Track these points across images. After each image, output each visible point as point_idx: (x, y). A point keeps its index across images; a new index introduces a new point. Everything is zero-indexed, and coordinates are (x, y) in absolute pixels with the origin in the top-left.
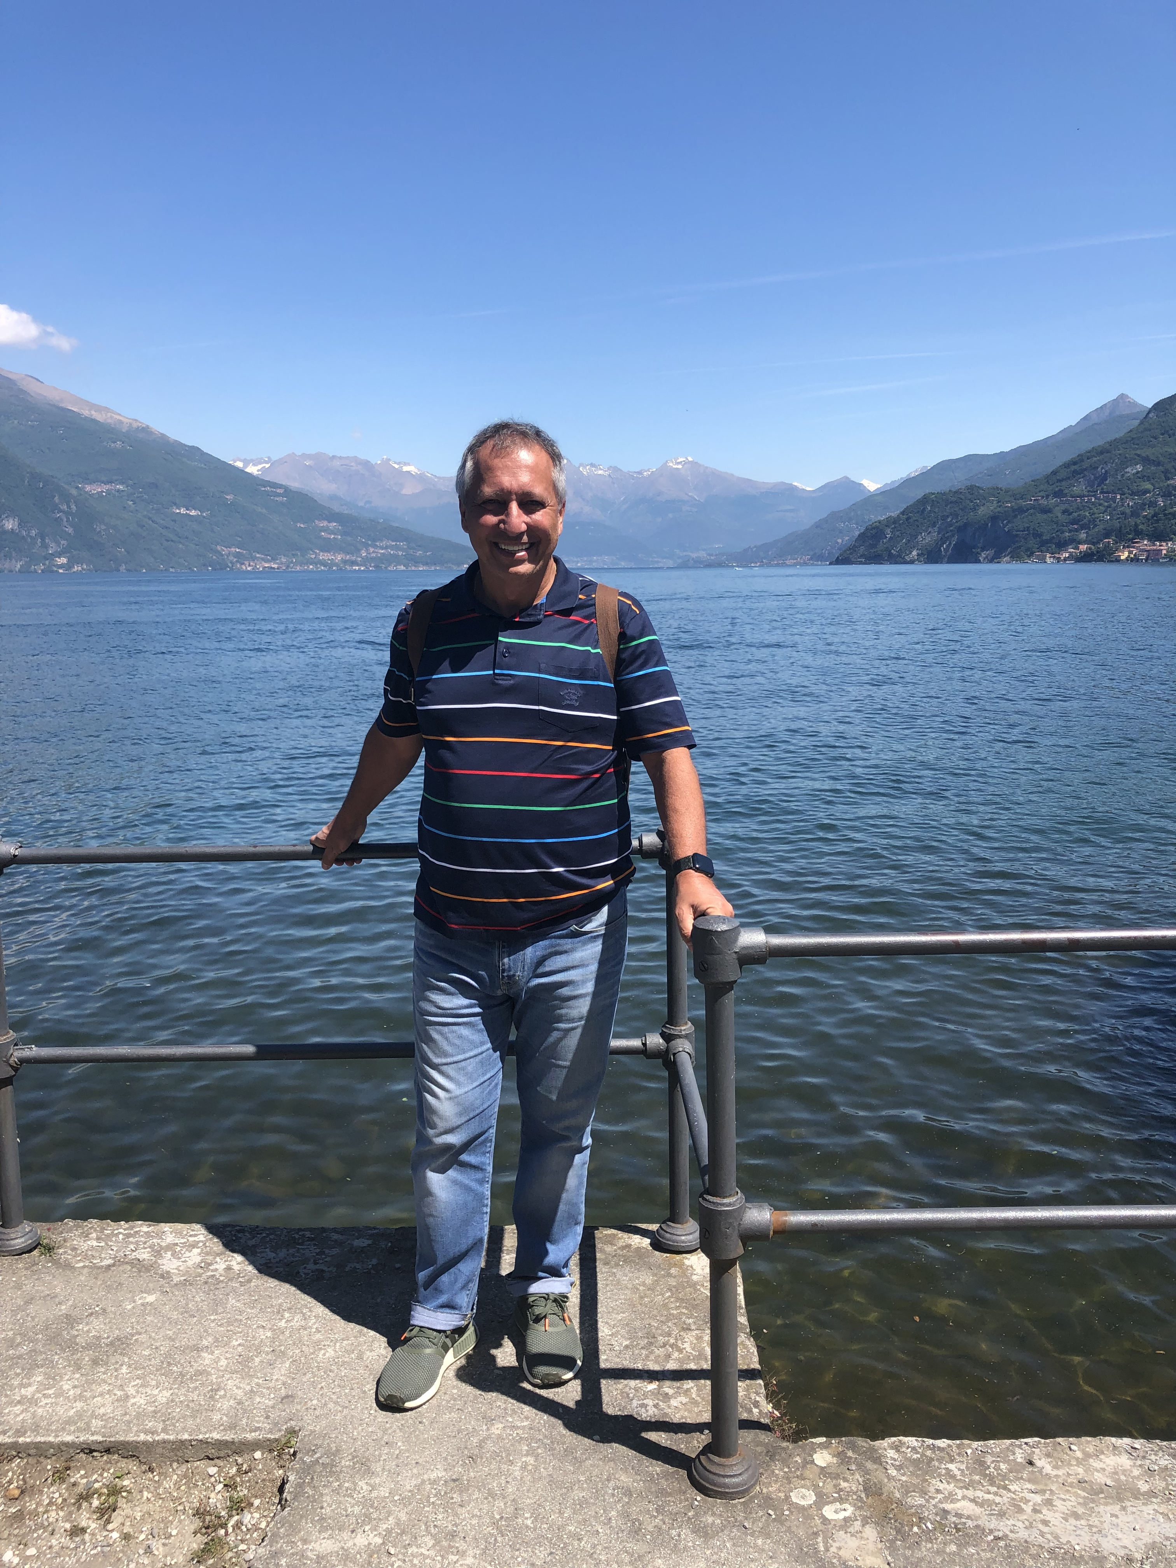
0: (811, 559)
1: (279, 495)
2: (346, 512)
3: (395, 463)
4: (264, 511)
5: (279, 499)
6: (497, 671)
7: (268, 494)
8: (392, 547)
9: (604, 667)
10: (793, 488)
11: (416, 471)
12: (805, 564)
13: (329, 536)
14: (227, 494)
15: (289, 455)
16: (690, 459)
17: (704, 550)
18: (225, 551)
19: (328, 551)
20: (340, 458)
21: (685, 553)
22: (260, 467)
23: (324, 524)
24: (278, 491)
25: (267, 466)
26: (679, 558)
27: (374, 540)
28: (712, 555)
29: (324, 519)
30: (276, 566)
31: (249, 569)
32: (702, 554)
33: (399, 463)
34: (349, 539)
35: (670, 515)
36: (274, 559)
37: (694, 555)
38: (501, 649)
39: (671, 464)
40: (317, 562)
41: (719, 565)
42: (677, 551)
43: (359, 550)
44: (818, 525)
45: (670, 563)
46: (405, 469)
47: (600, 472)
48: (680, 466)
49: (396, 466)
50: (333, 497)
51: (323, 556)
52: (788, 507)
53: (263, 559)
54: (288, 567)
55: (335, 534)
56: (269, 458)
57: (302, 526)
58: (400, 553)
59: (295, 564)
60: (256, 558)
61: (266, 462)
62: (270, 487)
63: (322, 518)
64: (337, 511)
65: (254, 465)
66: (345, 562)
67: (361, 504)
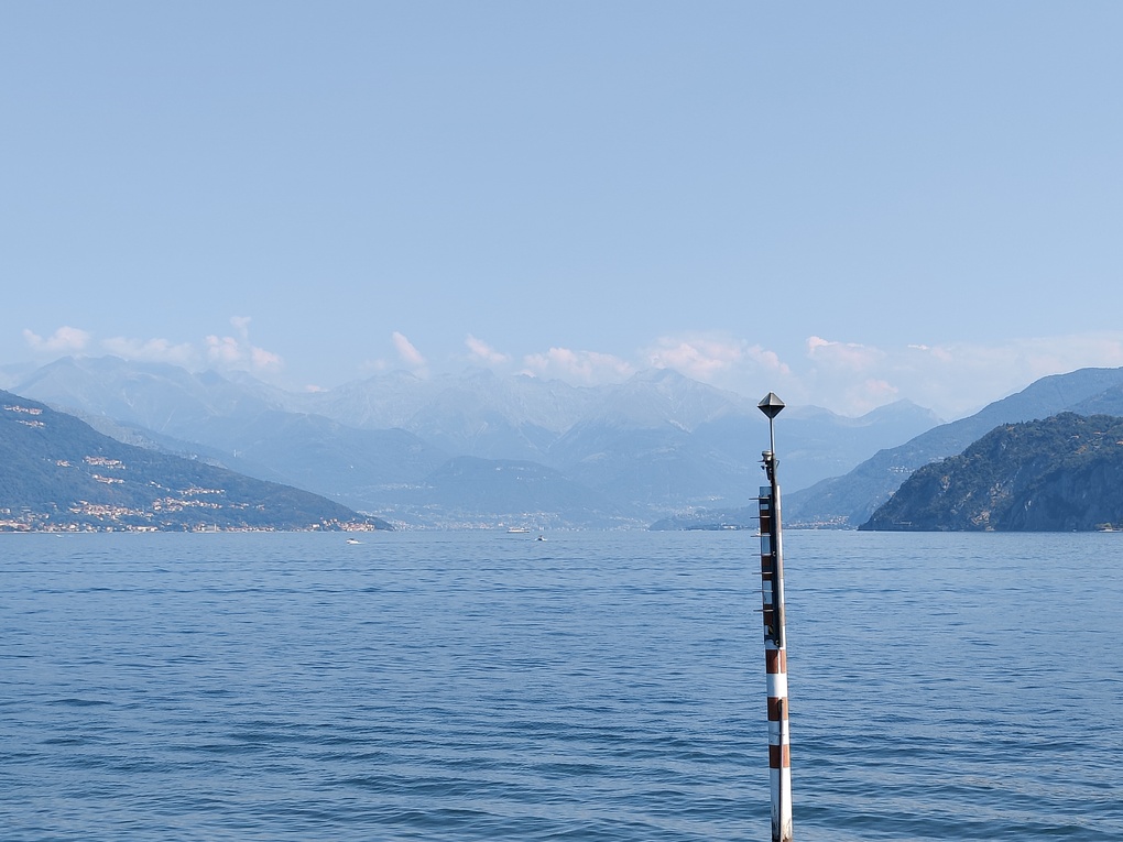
1: (34, 418)
5: (35, 424)
7: (16, 416)
8: (202, 498)
13: (105, 480)
17: (691, 504)
19: (102, 503)
21: (663, 509)
23: (101, 461)
24: (33, 412)
27: (175, 486)
28: (703, 512)
29: (100, 455)
30: (16, 525)
32: (688, 511)
34: (136, 484)
37: (678, 513)
40: (81, 520)
43: (149, 502)
51: (93, 511)
54: (35, 527)
55: (115, 477)
57: (65, 465)
58: (215, 506)
59: (48, 523)
63: (96, 452)
66: (126, 519)
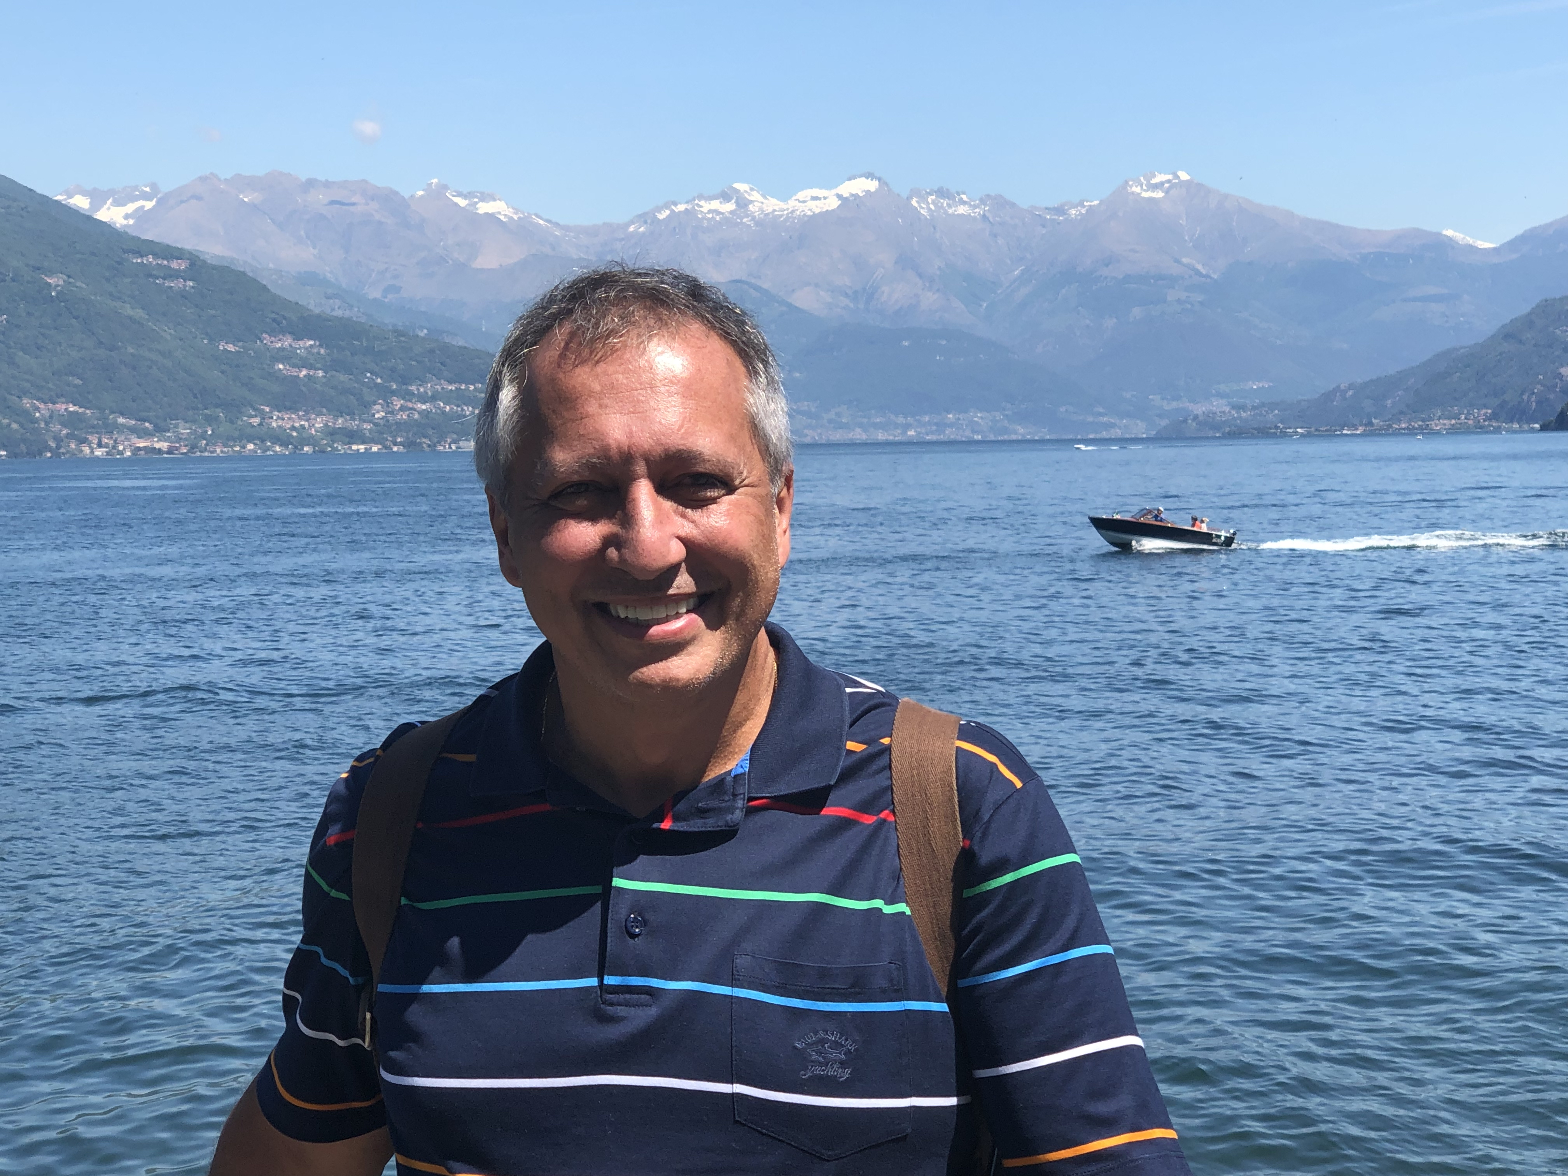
0: (1494, 416)
1: (175, 275)
2: (339, 313)
3: (459, 194)
4: (139, 313)
5: (177, 284)
6: (609, 980)
7: (148, 273)
8: (446, 397)
9: (920, 954)
10: (1442, 245)
11: (510, 212)
12: (1480, 429)
13: (294, 372)
14: (51, 273)
15: (203, 179)
16: (1184, 176)
17: (1220, 395)
18: (42, 410)
19: (292, 409)
20: (327, 184)
21: (1174, 405)
22: (131, 208)
23: (287, 342)
24: (175, 265)
25: (149, 205)
26: (1160, 416)
27: (405, 380)
28: (1242, 408)
29: (283, 332)
30: (164, 446)
31: (99, 453)
32: (1219, 406)
33: (465, 196)
34: (343, 377)
35: (1137, 312)
36: (159, 430)
37: (1199, 409)
38: (620, 912)
39: (1137, 190)
40: (263, 436)
41: (1264, 433)
42: (1155, 399)
43: (367, 406)
44: (1509, 334)
45: (1140, 429)
46: (484, 208)
47: (962, 210)
48: (1159, 194)
49: (462, 202)
50: (309, 279)
51: (280, 421)
52: (1432, 290)
53: (133, 430)
54: (193, 447)
55: (311, 367)
56: (154, 186)
57: (231, 348)
58: (468, 411)
59: (212, 440)
60: (116, 426)
61: (147, 197)
62: (156, 256)
63: (279, 328)
64: (317, 311)
65: (118, 203)
66: (332, 433)
67: (375, 293)
